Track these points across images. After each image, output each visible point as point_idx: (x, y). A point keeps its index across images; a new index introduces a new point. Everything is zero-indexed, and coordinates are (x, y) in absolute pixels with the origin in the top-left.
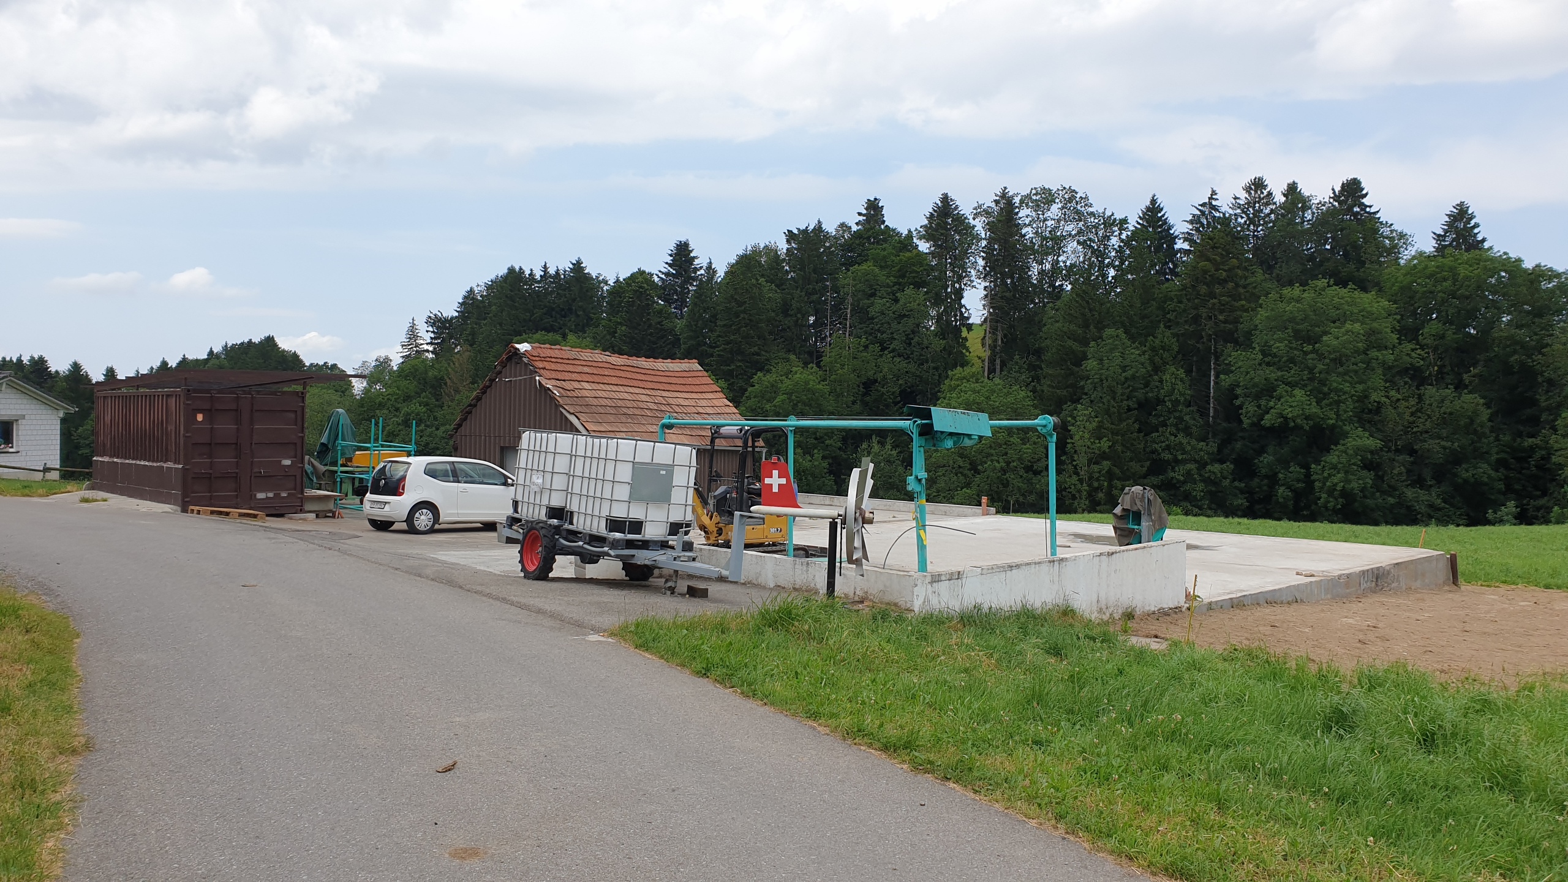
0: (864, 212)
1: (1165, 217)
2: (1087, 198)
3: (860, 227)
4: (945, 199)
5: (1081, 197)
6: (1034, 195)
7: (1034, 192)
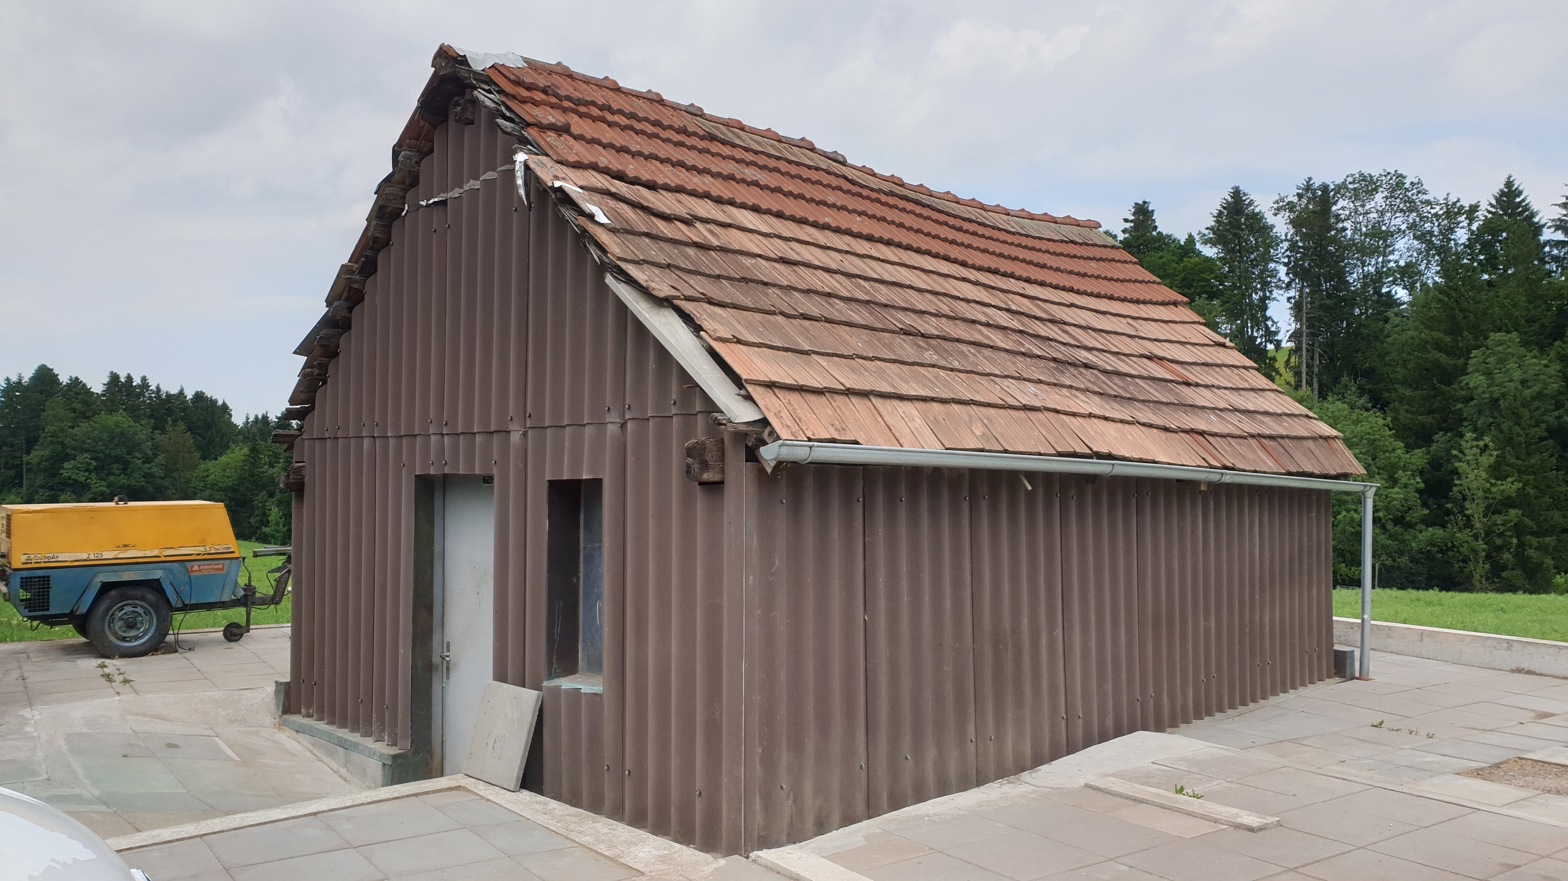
0: (1132, 218)
1: (1526, 202)
2: (1420, 182)
3: (1127, 235)
4: (1237, 193)
5: (1412, 183)
6: (1350, 183)
7: (1350, 179)
